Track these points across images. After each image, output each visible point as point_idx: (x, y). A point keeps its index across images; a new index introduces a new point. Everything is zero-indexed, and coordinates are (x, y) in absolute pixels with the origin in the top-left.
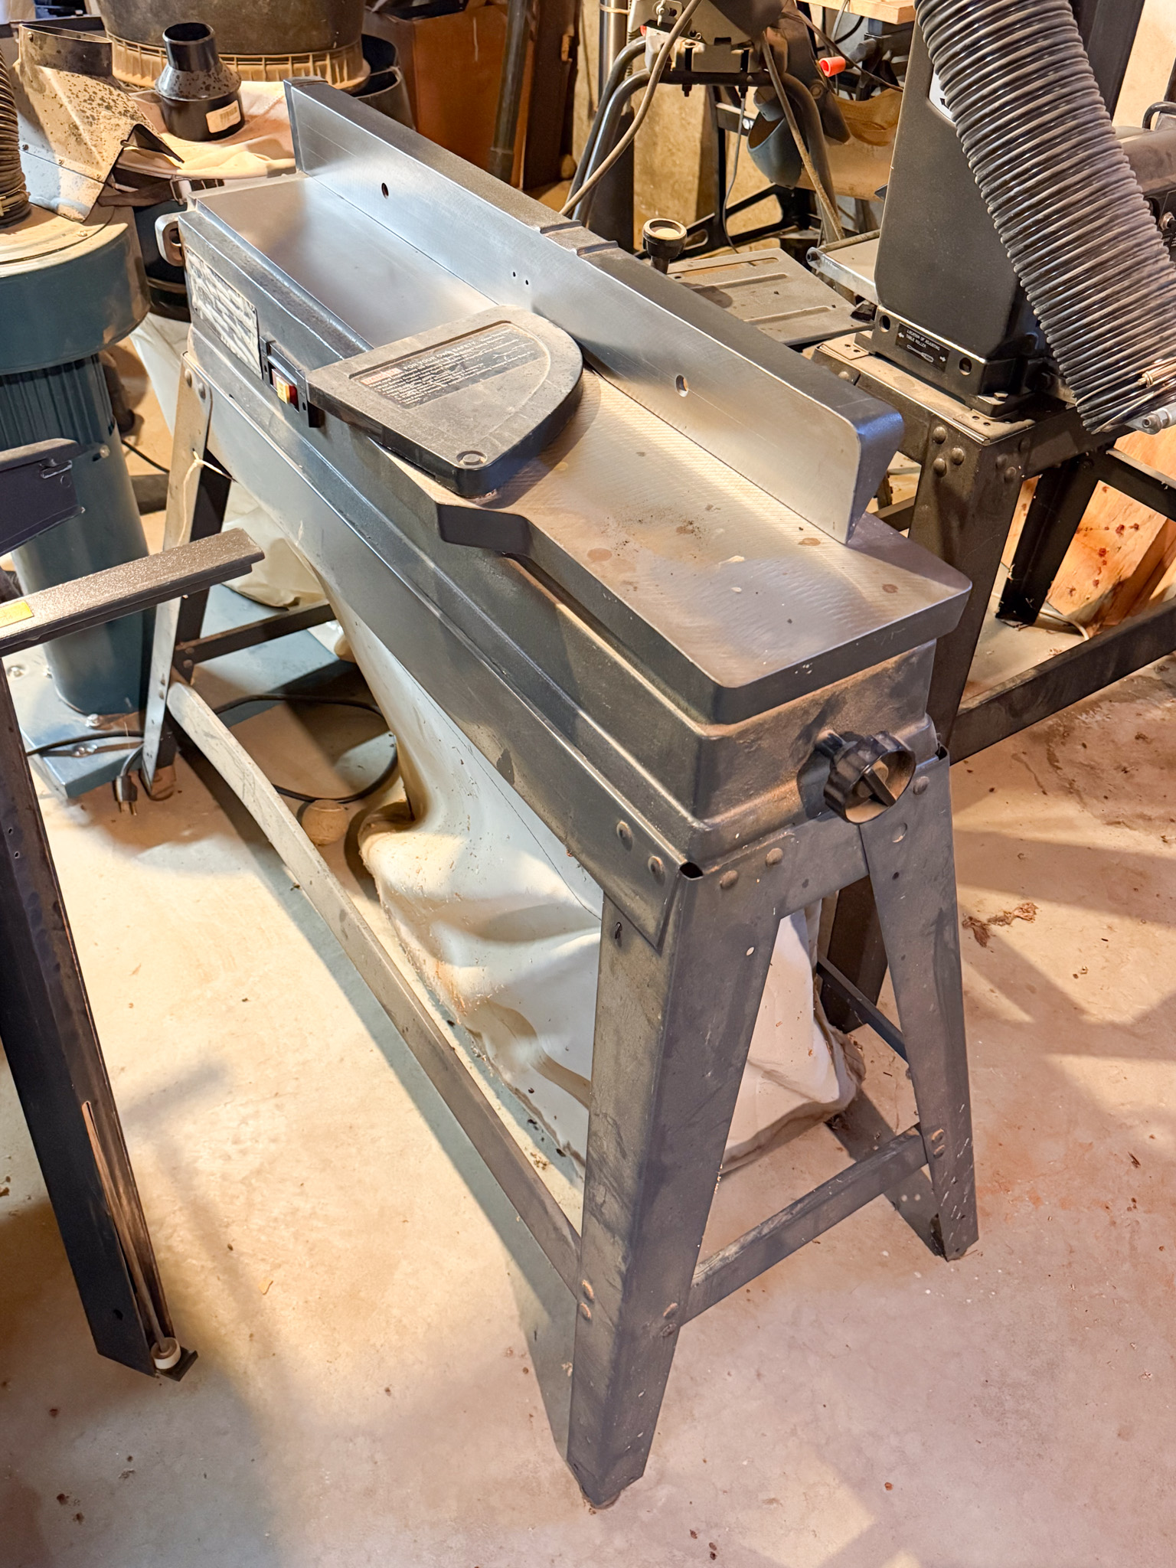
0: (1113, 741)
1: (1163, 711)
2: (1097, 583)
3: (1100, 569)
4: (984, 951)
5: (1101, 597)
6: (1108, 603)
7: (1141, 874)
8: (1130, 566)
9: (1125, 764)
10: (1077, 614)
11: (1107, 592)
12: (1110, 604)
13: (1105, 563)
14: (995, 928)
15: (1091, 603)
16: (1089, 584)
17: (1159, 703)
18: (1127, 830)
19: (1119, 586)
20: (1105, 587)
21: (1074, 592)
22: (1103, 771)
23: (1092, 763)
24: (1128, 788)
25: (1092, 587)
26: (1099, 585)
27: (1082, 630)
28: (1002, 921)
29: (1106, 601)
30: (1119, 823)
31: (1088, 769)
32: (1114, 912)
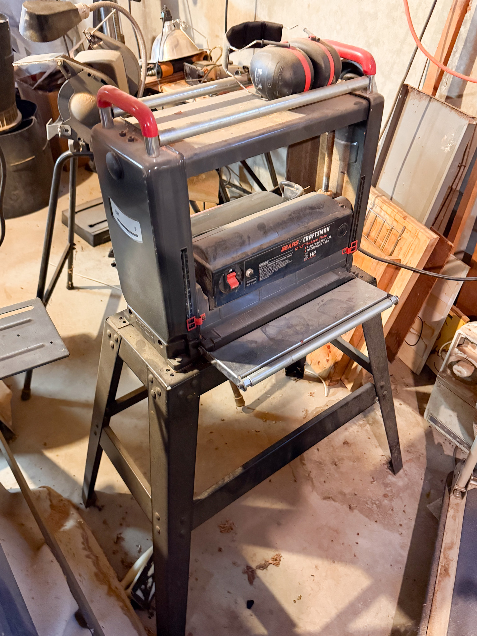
0: (332, 446)
1: (358, 426)
2: (328, 361)
3: (328, 354)
4: (251, 588)
5: (330, 367)
6: (332, 371)
7: (336, 531)
8: (339, 355)
9: (336, 460)
10: (322, 373)
11: (332, 365)
12: (333, 372)
13: (330, 352)
14: (260, 573)
15: (326, 370)
16: (325, 360)
17: (357, 421)
18: (333, 502)
19: (336, 364)
20: (331, 363)
21: (320, 363)
22: (325, 465)
23: (321, 460)
24: (336, 475)
25: (326, 362)
26: (329, 362)
27: (323, 381)
28: (262, 567)
29: (331, 370)
30: (329, 498)
31: (318, 464)
32: (320, 556)
